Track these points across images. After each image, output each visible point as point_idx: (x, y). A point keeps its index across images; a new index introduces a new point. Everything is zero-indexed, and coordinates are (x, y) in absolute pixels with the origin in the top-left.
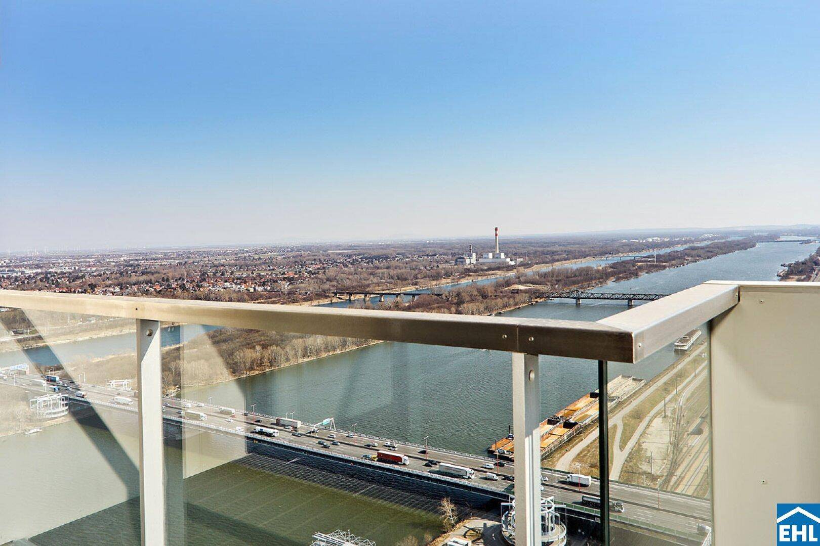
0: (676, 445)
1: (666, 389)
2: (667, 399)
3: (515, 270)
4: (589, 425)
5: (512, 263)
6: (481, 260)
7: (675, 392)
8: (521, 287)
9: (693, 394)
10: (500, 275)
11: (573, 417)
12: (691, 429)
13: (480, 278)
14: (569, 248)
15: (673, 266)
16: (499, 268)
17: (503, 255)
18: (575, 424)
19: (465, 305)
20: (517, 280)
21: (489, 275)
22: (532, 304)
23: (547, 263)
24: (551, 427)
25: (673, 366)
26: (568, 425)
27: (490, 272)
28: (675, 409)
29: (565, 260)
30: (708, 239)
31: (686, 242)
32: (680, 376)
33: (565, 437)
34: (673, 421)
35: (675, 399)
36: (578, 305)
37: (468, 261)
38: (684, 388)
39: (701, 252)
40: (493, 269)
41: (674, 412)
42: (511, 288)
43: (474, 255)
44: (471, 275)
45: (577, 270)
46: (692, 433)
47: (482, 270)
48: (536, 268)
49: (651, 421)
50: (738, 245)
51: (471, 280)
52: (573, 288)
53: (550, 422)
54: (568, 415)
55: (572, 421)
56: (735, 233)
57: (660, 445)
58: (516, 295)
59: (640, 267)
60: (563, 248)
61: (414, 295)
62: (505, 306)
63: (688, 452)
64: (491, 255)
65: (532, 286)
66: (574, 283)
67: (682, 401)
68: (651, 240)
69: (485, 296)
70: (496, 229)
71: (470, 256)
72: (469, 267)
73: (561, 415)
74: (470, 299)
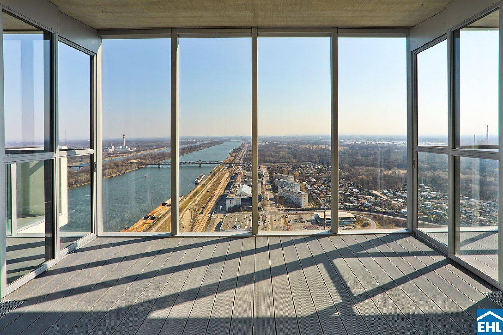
0: (194, 220)
1: (191, 199)
2: (191, 203)
3: (132, 154)
4: (161, 217)
5: (131, 150)
6: (116, 149)
7: (194, 199)
8: (135, 161)
9: (201, 199)
10: (125, 156)
11: (155, 215)
12: (199, 213)
13: (115, 158)
14: (157, 144)
15: (196, 150)
16: (125, 153)
17: (127, 147)
18: (156, 217)
19: (107, 170)
20: (133, 158)
21: (120, 156)
22: (139, 168)
23: (147, 150)
24: (145, 220)
25: (194, 189)
26: (152, 219)
27: (120, 155)
28: (194, 206)
29: (155, 148)
30: (209, 140)
31: (201, 141)
32: (197, 193)
33: (151, 224)
34: (193, 210)
35: (194, 202)
36: (159, 167)
37: (110, 150)
38: (197, 198)
39: (206, 145)
40: (122, 153)
41: (193, 207)
42: (130, 161)
43: (113, 147)
44: (111, 156)
45: (159, 153)
46: (199, 214)
47: (117, 154)
48: (142, 152)
49: (185, 212)
50: (218, 143)
51: (111, 159)
52: (157, 160)
53: (145, 219)
54: (153, 214)
55: (154, 216)
56: (217, 138)
57: (188, 221)
58: (132, 165)
59: (184, 151)
60: (154, 144)
61: (80, 167)
62: (127, 170)
63: (198, 221)
64: (121, 147)
65: (139, 160)
66: (158, 158)
67: (196, 203)
68: (189, 141)
69: (117, 166)
70: (124, 135)
71: (111, 147)
72: (110, 153)
73: (150, 215)
74: (109, 167)
